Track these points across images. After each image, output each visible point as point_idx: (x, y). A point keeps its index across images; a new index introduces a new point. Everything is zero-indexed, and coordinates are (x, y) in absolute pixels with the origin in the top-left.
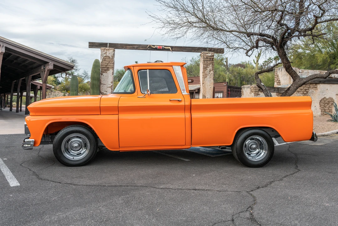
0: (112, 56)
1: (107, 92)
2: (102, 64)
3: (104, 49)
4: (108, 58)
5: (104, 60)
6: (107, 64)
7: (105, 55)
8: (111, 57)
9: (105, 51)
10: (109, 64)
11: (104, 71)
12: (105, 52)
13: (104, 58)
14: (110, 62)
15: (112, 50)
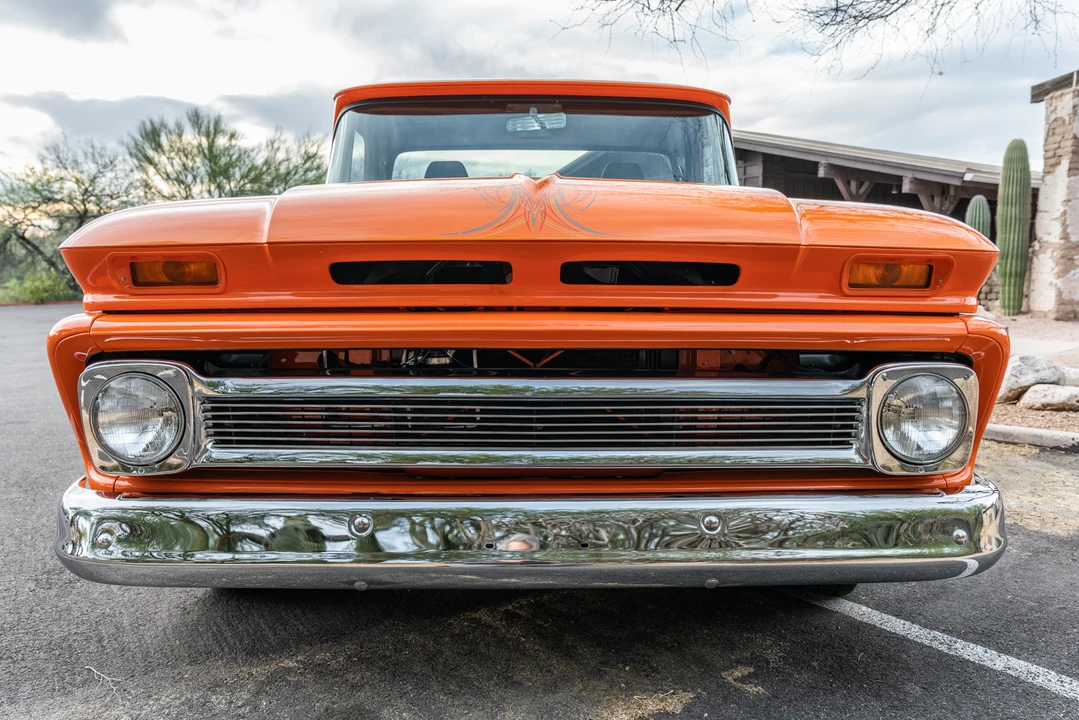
0: (1069, 114)
1: (1050, 234)
2: (1047, 148)
3: (1051, 98)
4: (1060, 122)
5: (1050, 133)
6: (1056, 146)
7: (1052, 118)
8: (1067, 119)
9: (1054, 104)
10: (1062, 144)
11: (1051, 169)
12: (1052, 108)
13: (1052, 127)
14: (1066, 136)
15: (1069, 93)
